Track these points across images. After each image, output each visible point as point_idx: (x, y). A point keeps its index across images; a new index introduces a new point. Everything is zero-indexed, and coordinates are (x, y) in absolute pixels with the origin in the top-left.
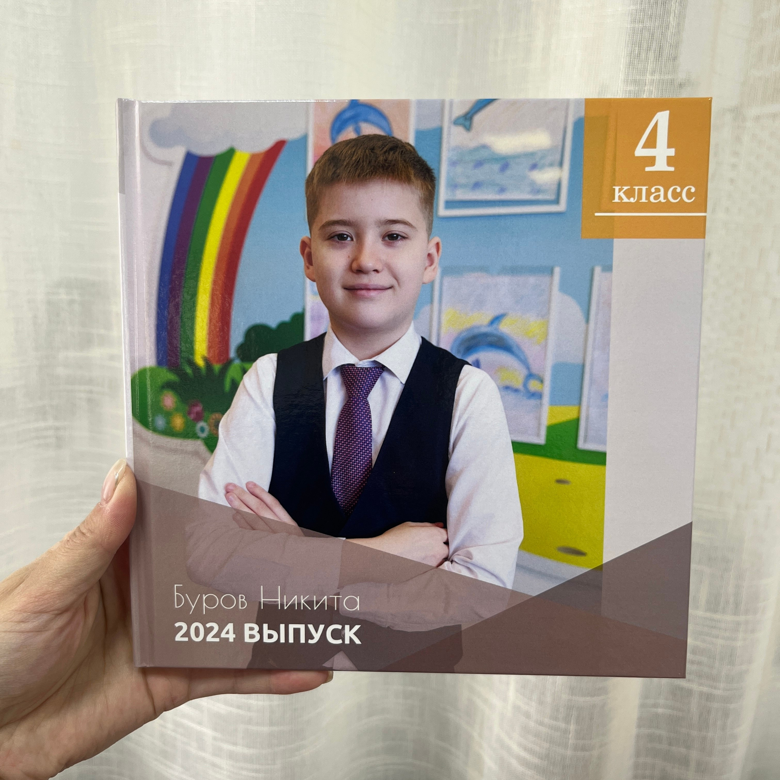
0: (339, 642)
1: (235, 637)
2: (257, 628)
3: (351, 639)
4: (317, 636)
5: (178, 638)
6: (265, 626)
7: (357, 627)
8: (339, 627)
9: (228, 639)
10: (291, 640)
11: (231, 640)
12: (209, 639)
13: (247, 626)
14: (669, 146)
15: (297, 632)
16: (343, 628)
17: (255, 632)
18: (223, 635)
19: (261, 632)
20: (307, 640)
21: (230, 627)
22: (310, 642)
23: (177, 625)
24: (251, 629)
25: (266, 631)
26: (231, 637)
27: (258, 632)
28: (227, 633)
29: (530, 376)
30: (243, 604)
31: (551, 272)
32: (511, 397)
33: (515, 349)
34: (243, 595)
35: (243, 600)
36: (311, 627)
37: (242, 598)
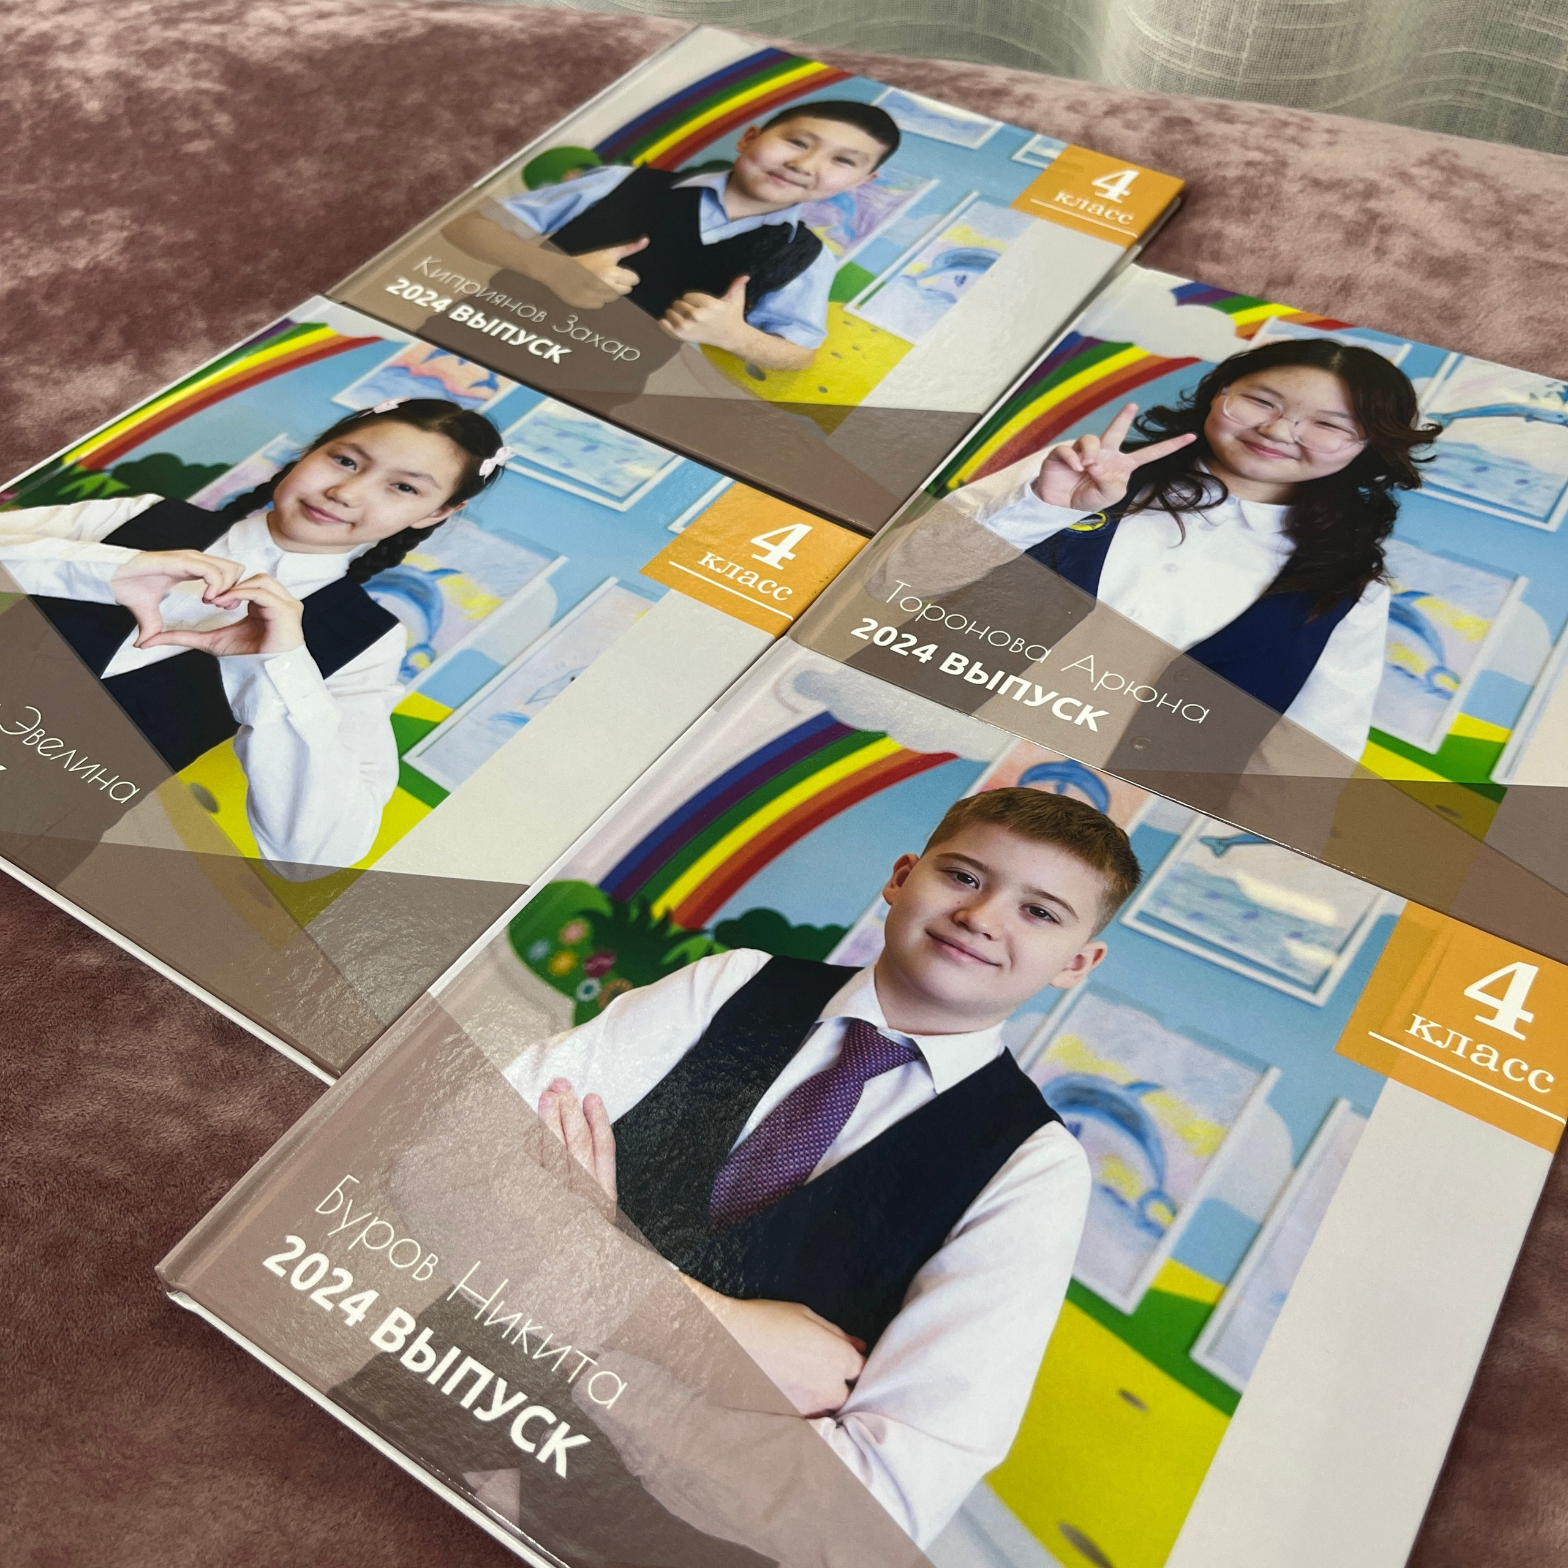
0: (528, 1447)
1: (361, 1320)
2: (411, 1325)
3: (552, 1458)
4: (499, 1409)
5: (271, 1263)
6: (427, 1333)
7: (581, 1440)
8: (550, 1417)
9: (347, 1316)
10: (447, 1389)
11: (350, 1322)
12: (318, 1297)
13: (398, 1313)
14: (1526, 1007)
15: (471, 1378)
16: (555, 1426)
17: (400, 1335)
18: (345, 1305)
19: (410, 1340)
20: (474, 1406)
21: (370, 1297)
22: (479, 1413)
23: (291, 1239)
24: (400, 1323)
25: (421, 1344)
26: (355, 1316)
27: (406, 1336)
28: (355, 1305)
29: (1158, 1194)
30: (425, 1271)
31: (1265, 1070)
32: (1108, 1208)
33: (1151, 1142)
34: (437, 1258)
35: (431, 1266)
36: (502, 1385)
37: (432, 1261)
